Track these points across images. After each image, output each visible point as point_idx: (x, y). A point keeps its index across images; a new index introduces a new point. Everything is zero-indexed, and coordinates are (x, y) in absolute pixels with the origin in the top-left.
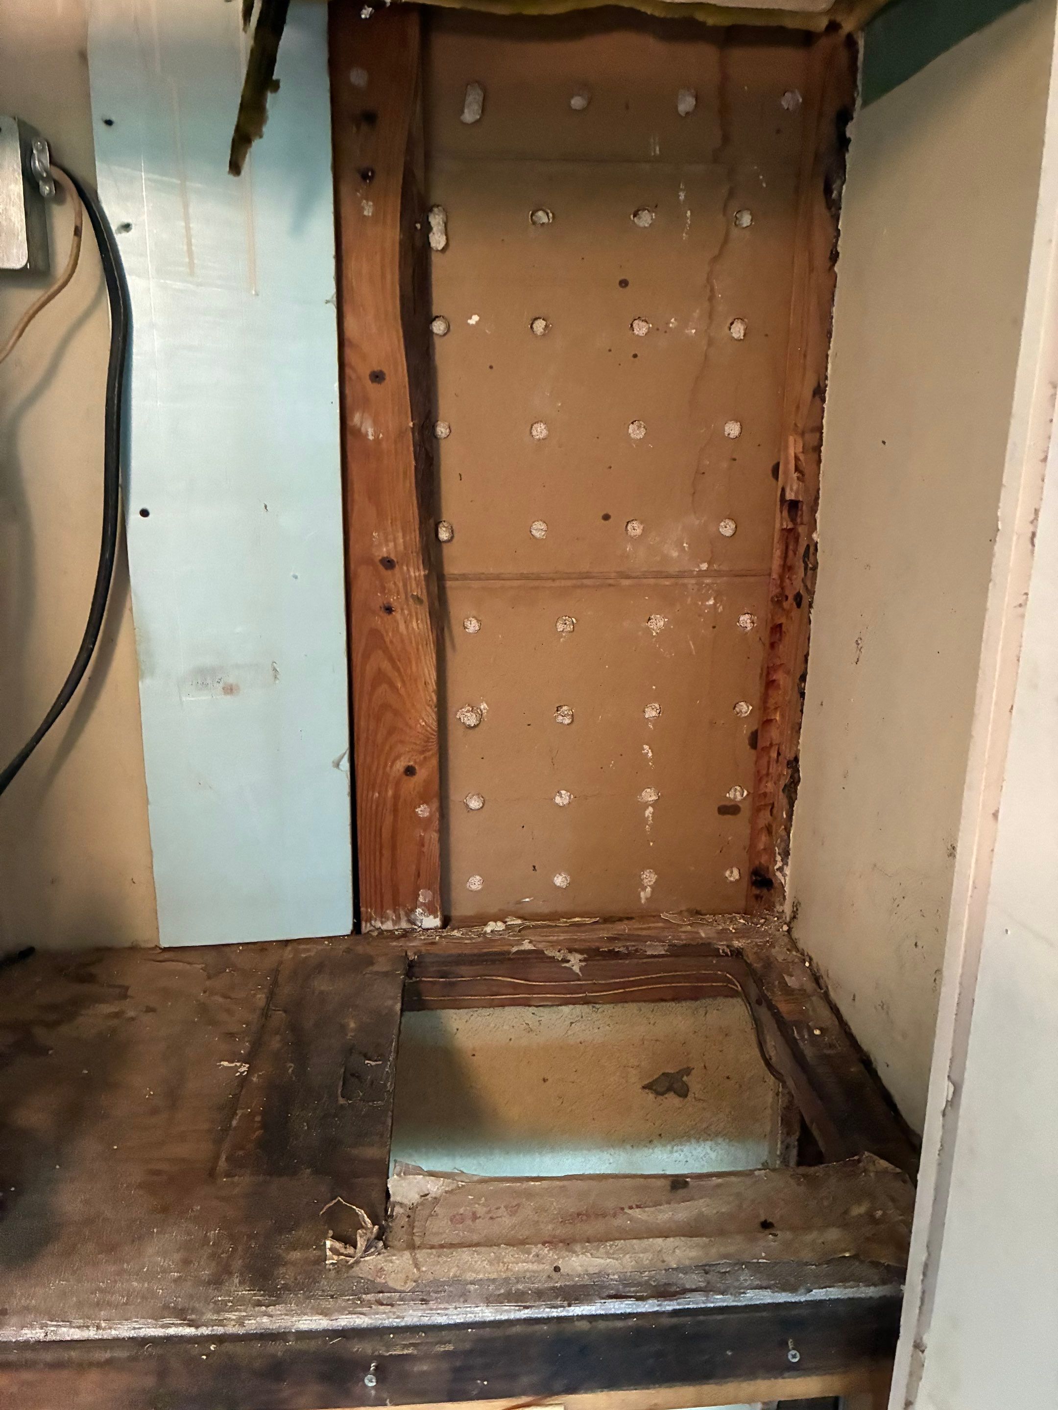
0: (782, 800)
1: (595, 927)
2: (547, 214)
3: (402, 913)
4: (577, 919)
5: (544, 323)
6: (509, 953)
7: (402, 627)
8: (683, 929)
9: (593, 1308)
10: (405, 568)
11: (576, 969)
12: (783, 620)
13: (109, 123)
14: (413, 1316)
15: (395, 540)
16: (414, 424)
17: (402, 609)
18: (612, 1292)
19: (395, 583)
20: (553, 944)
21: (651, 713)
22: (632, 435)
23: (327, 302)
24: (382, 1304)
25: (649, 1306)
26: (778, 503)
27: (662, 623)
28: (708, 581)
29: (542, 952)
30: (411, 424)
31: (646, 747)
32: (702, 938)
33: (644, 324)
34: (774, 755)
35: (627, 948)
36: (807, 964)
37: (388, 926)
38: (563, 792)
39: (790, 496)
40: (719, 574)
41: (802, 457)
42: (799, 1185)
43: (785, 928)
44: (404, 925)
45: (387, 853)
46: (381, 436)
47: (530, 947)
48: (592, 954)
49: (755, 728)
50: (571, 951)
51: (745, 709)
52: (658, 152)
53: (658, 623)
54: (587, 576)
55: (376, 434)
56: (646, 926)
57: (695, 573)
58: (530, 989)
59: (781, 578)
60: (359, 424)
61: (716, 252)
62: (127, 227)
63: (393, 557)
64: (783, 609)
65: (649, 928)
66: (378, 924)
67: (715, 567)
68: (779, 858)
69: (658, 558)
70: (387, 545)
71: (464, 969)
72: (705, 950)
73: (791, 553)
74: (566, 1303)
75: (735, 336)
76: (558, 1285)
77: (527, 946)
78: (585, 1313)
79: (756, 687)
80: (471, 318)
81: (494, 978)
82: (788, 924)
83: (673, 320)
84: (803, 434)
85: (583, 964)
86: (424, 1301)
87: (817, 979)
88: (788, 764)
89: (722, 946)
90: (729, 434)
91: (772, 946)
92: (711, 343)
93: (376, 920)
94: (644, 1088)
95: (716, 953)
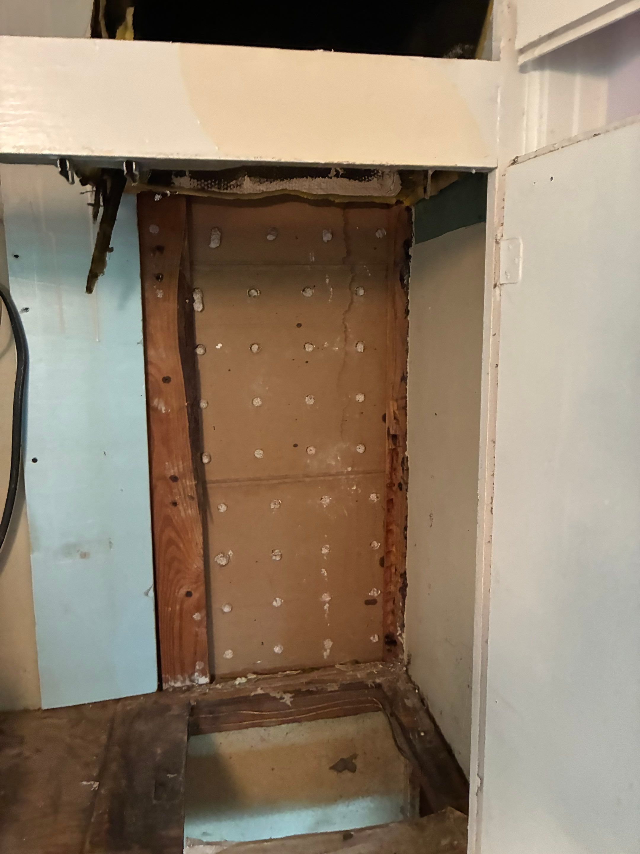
0: (399, 596)
1: (298, 676)
2: (257, 292)
3: (186, 676)
4: (288, 672)
5: (257, 347)
6: (249, 696)
7: (183, 514)
8: (348, 674)
10: (184, 481)
11: (288, 703)
12: (393, 497)
13: (16, 256)
15: (178, 466)
16: (188, 404)
17: (183, 504)
19: (178, 489)
20: (274, 689)
21: (325, 551)
22: (308, 403)
23: (138, 343)
26: (387, 436)
27: (329, 500)
28: (352, 477)
29: (268, 694)
30: (186, 404)
31: (323, 570)
32: (358, 679)
33: (310, 346)
34: (393, 570)
35: (317, 688)
36: (417, 691)
37: (178, 684)
38: (277, 599)
39: (392, 432)
40: (357, 472)
41: (397, 412)
43: (405, 669)
44: (188, 683)
45: (177, 642)
46: (169, 411)
47: (261, 692)
48: (297, 693)
49: (382, 555)
50: (285, 692)
51: (376, 545)
52: (314, 260)
53: (326, 501)
54: (286, 477)
55: (166, 410)
56: (327, 673)
57: (345, 473)
59: (391, 473)
60: (157, 405)
62: (26, 310)
63: (177, 475)
64: (393, 491)
65: (329, 675)
66: (173, 684)
67: (355, 469)
68: (399, 629)
69: (324, 466)
70: (173, 469)
71: (224, 708)
72: (360, 686)
73: (395, 461)
75: (359, 350)
77: (259, 691)
79: (381, 532)
80: (217, 345)
81: (241, 712)
82: (406, 666)
83: (326, 343)
84: (397, 400)
85: (292, 699)
87: (422, 700)
88: (401, 576)
89: (370, 683)
90: (359, 400)
91: (398, 681)
92: (346, 354)
93: (171, 681)
94: (331, 768)
95: (366, 687)
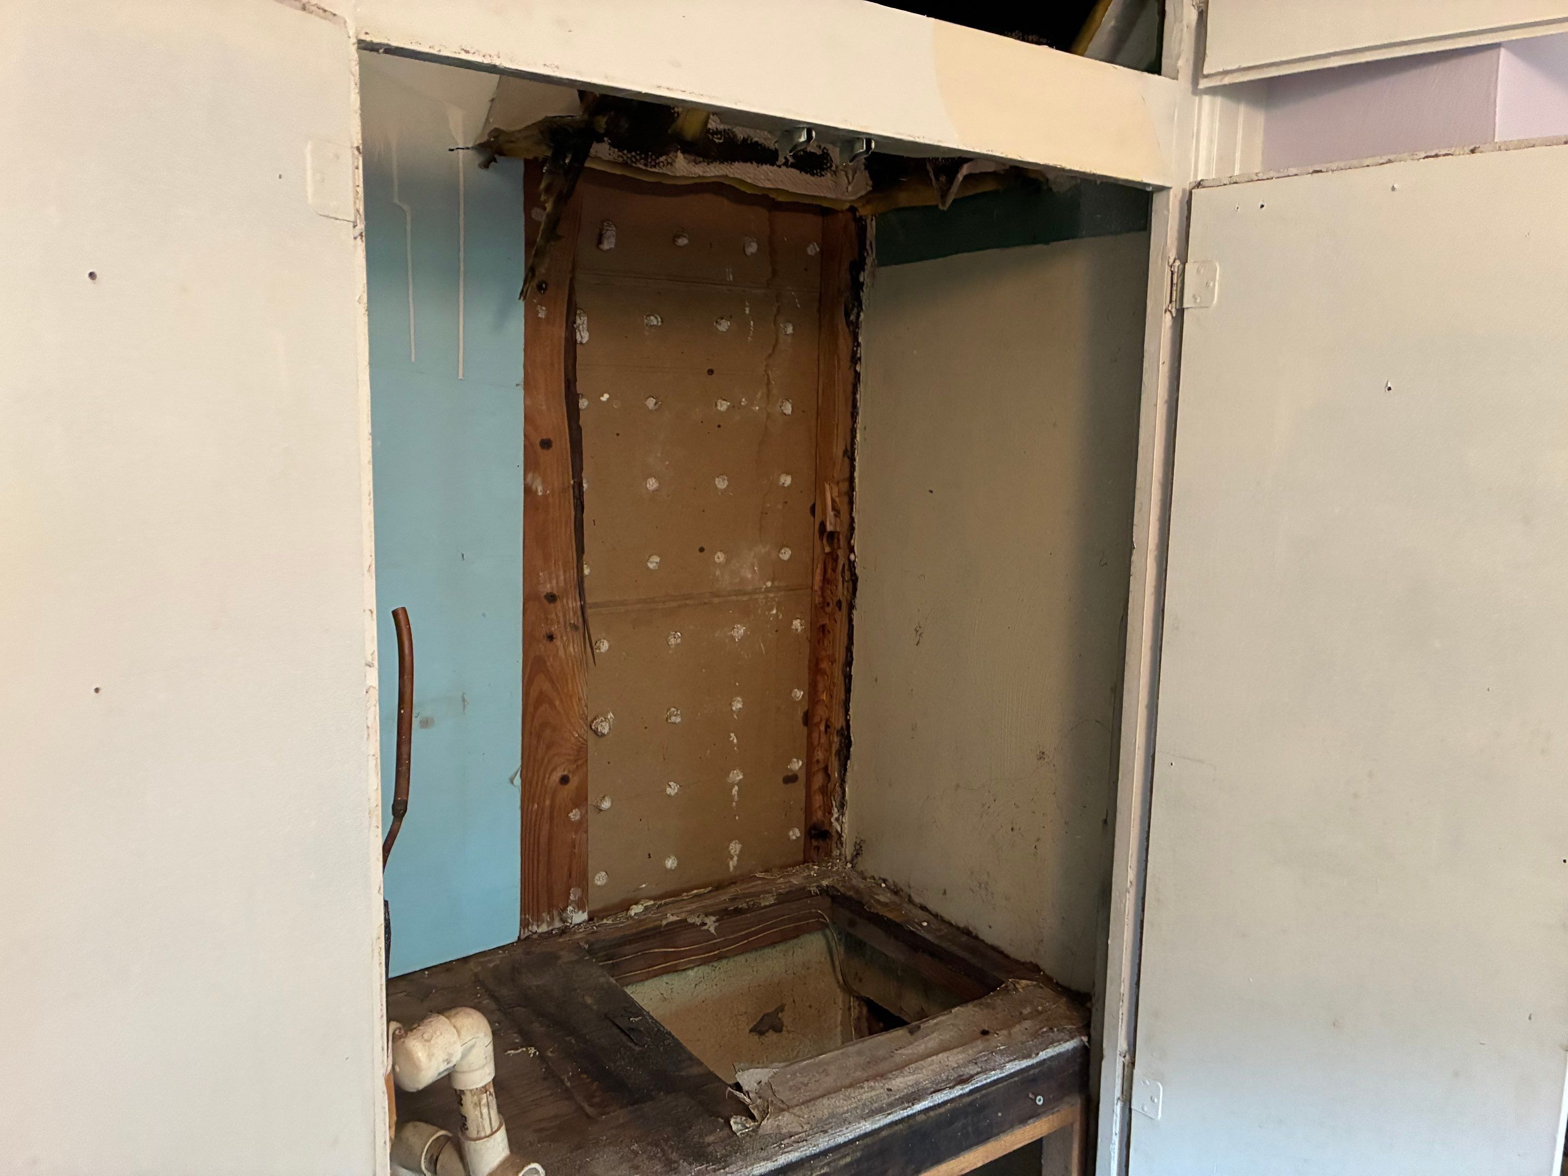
1: (712, 894)
2: (656, 318)
3: (555, 913)
5: (654, 400)
6: (660, 926)
7: (561, 653)
8: (779, 881)
9: (927, 1102)
10: (565, 601)
11: (712, 930)
12: (826, 621)
14: (824, 1143)
15: (557, 578)
16: (574, 482)
17: (562, 637)
18: (932, 1090)
19: (556, 614)
20: (692, 912)
21: (737, 705)
22: (718, 486)
23: (517, 385)
24: (799, 1142)
25: (957, 1091)
26: (817, 535)
27: (742, 631)
28: (771, 595)
29: (685, 920)
30: (572, 482)
31: (732, 735)
32: (796, 884)
33: (724, 402)
34: (822, 728)
35: (747, 903)
36: (883, 885)
37: (544, 928)
38: (671, 783)
39: (829, 528)
40: (779, 589)
41: (837, 500)
42: (982, 1009)
43: (849, 865)
44: (558, 924)
46: (547, 491)
47: (675, 918)
48: (723, 914)
49: (806, 708)
50: (706, 916)
51: (799, 694)
52: (731, 279)
53: (739, 631)
54: (689, 597)
55: (544, 491)
56: (750, 885)
57: (763, 589)
58: (680, 956)
59: (822, 589)
60: (531, 482)
61: (770, 352)
63: (555, 592)
64: (826, 613)
65: (753, 886)
66: (535, 928)
67: (776, 584)
68: (836, 811)
69: (737, 580)
70: (551, 582)
71: (628, 949)
72: (801, 894)
73: (829, 571)
74: (910, 1104)
75: (786, 412)
76: (897, 1097)
77: (671, 918)
78: (923, 1108)
79: (805, 675)
80: (602, 396)
81: (652, 951)
82: (852, 862)
83: (744, 400)
84: (836, 482)
85: (717, 924)
86: (825, 1132)
87: (896, 892)
88: (837, 733)
89: (813, 889)
90: (784, 484)
91: (850, 879)
92: (769, 416)
93: (532, 925)
94: (751, 1031)
95: (810, 895)
